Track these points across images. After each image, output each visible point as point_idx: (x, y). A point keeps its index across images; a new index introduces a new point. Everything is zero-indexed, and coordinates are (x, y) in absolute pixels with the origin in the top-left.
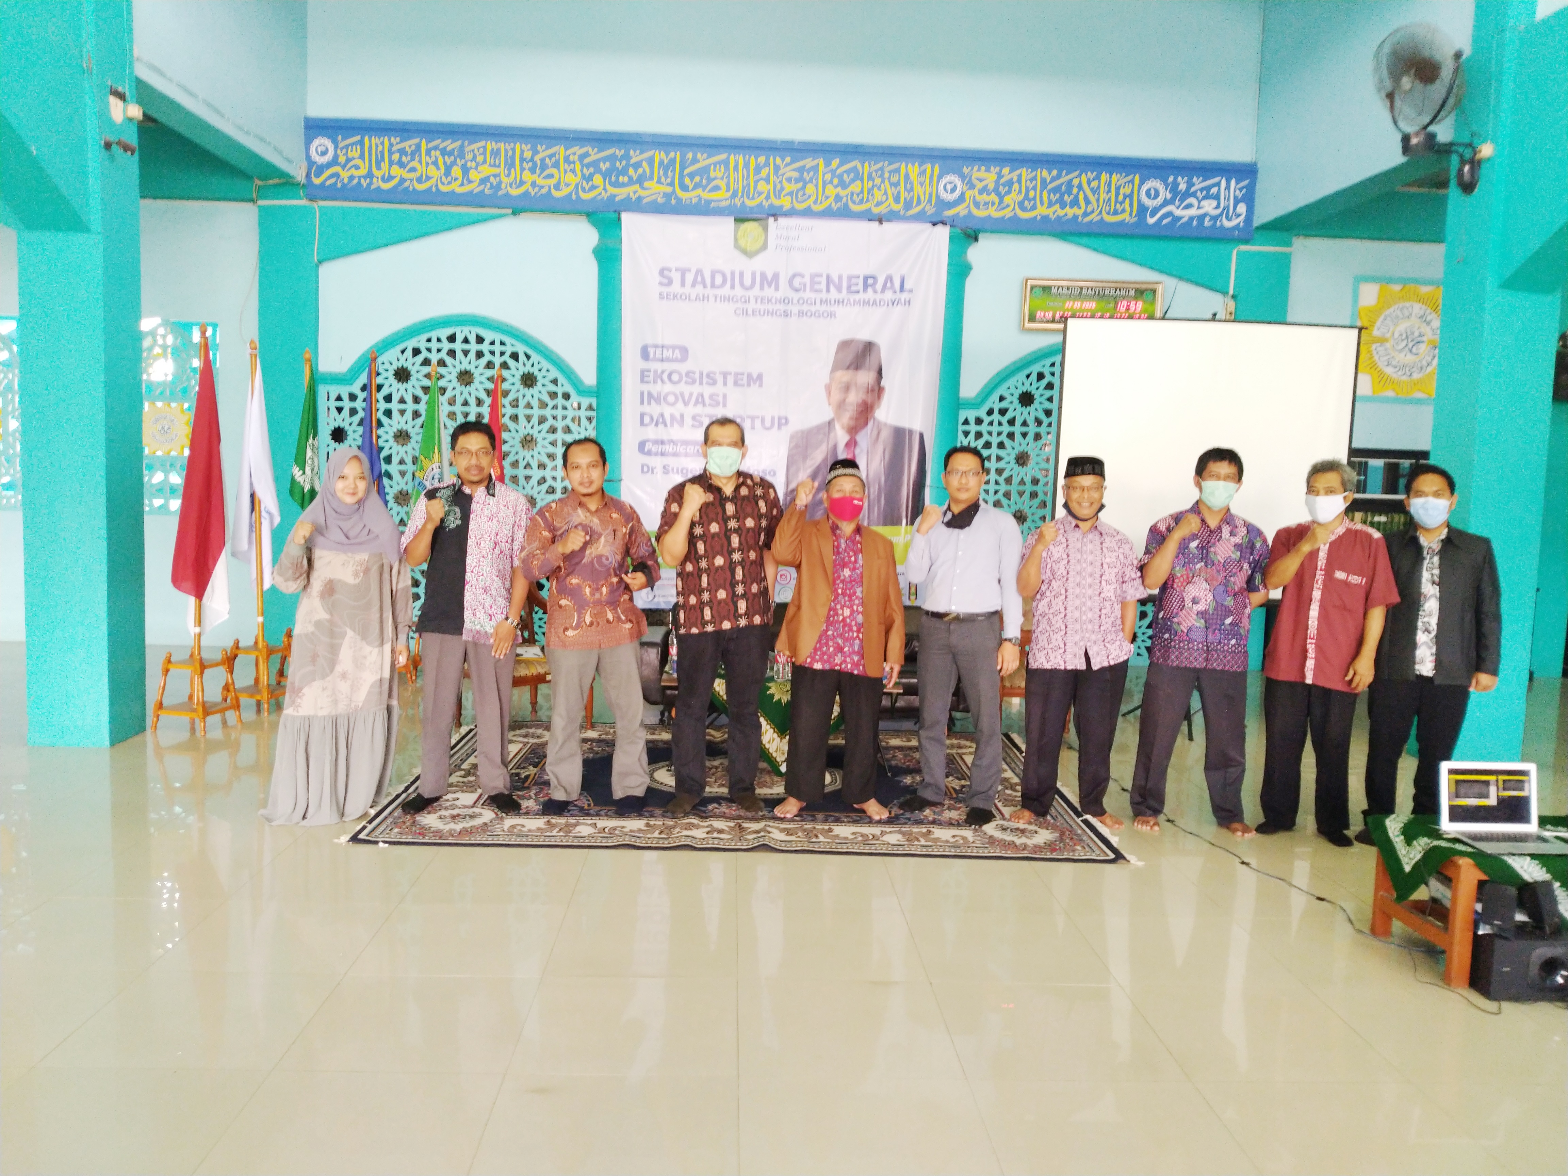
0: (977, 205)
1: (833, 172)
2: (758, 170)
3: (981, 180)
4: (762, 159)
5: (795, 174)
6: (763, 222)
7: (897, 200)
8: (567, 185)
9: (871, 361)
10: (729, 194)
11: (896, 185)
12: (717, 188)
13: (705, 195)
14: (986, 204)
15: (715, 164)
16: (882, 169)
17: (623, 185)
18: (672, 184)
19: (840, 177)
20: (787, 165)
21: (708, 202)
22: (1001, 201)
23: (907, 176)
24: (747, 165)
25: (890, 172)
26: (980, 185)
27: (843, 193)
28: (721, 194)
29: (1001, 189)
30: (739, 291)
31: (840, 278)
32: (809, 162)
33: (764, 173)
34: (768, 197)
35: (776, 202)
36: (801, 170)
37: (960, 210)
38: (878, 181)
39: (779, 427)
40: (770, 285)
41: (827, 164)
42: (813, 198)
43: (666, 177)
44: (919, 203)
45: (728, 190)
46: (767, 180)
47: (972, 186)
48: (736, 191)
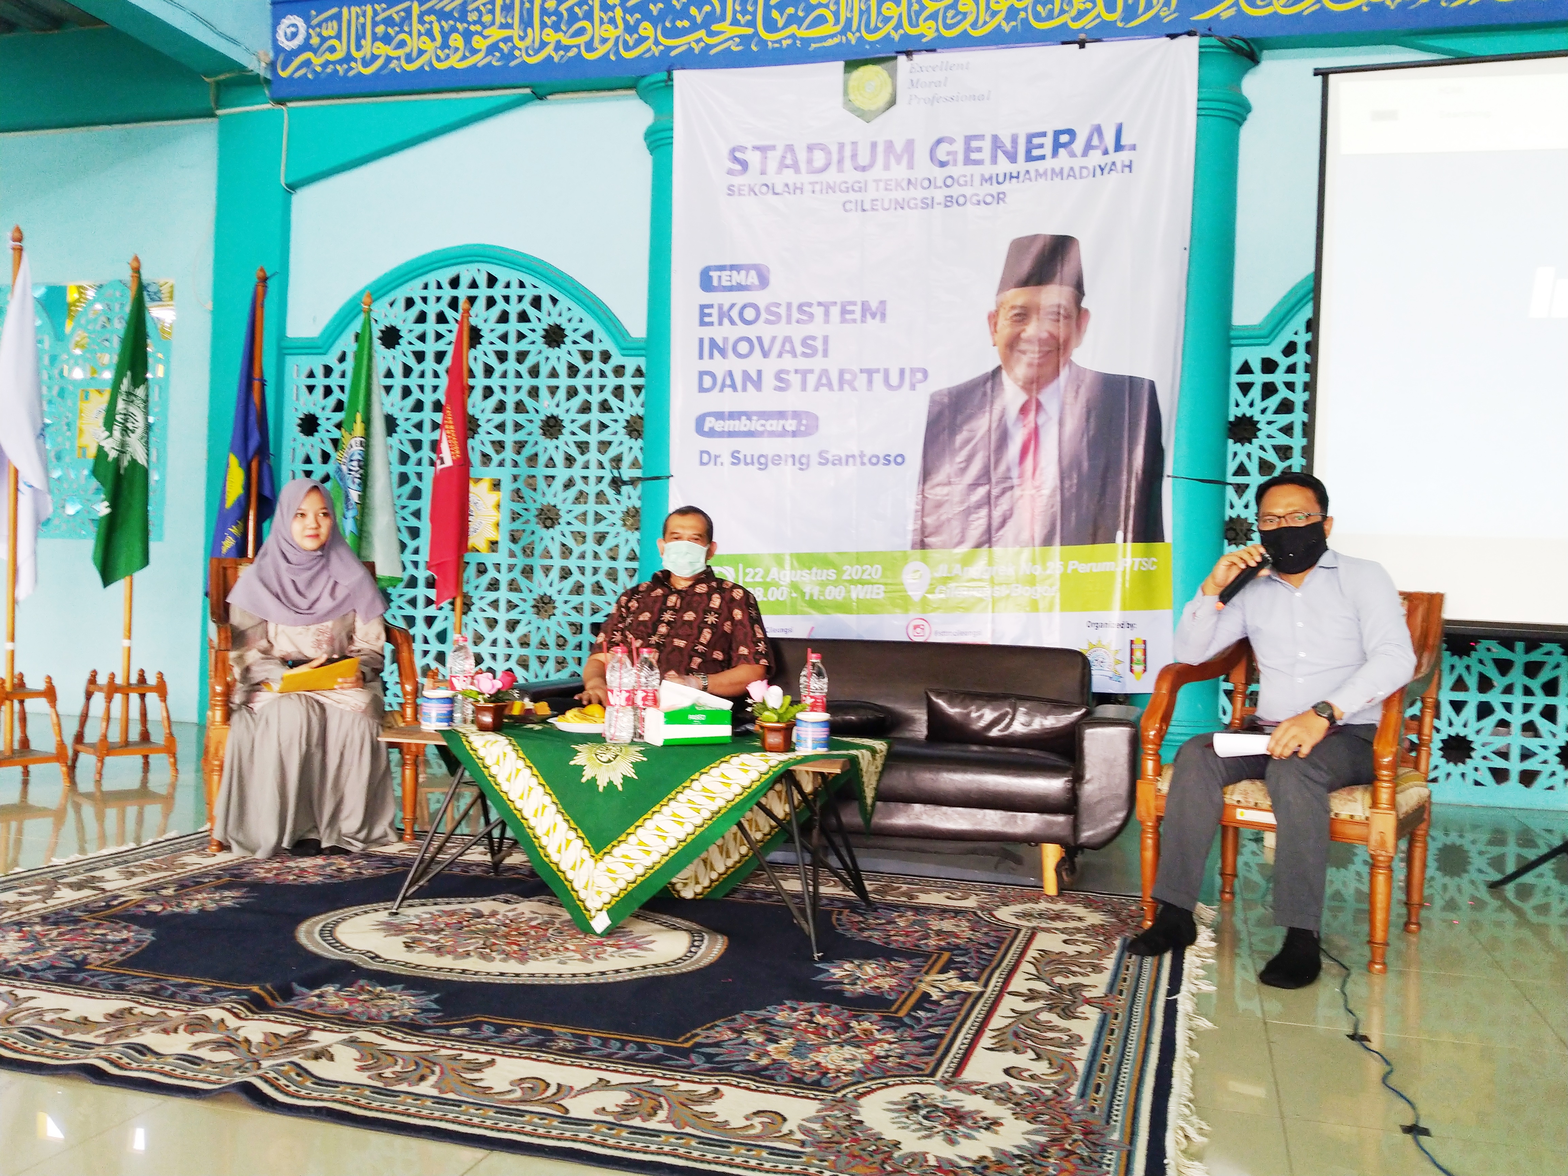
6: (890, 64)
7: (1111, 6)
8: (604, 41)
9: (1067, 270)
10: (838, 28)
12: (821, 20)
13: (803, 33)
17: (684, 32)
18: (752, 24)
21: (807, 41)
28: (826, 30)
30: (851, 175)
31: (1014, 140)
34: (899, 26)
35: (912, 31)
37: (1222, 11)
39: (913, 387)
40: (898, 162)
42: (970, 19)
43: (744, 12)
44: (1148, 7)
45: (837, 22)
48: (849, 21)
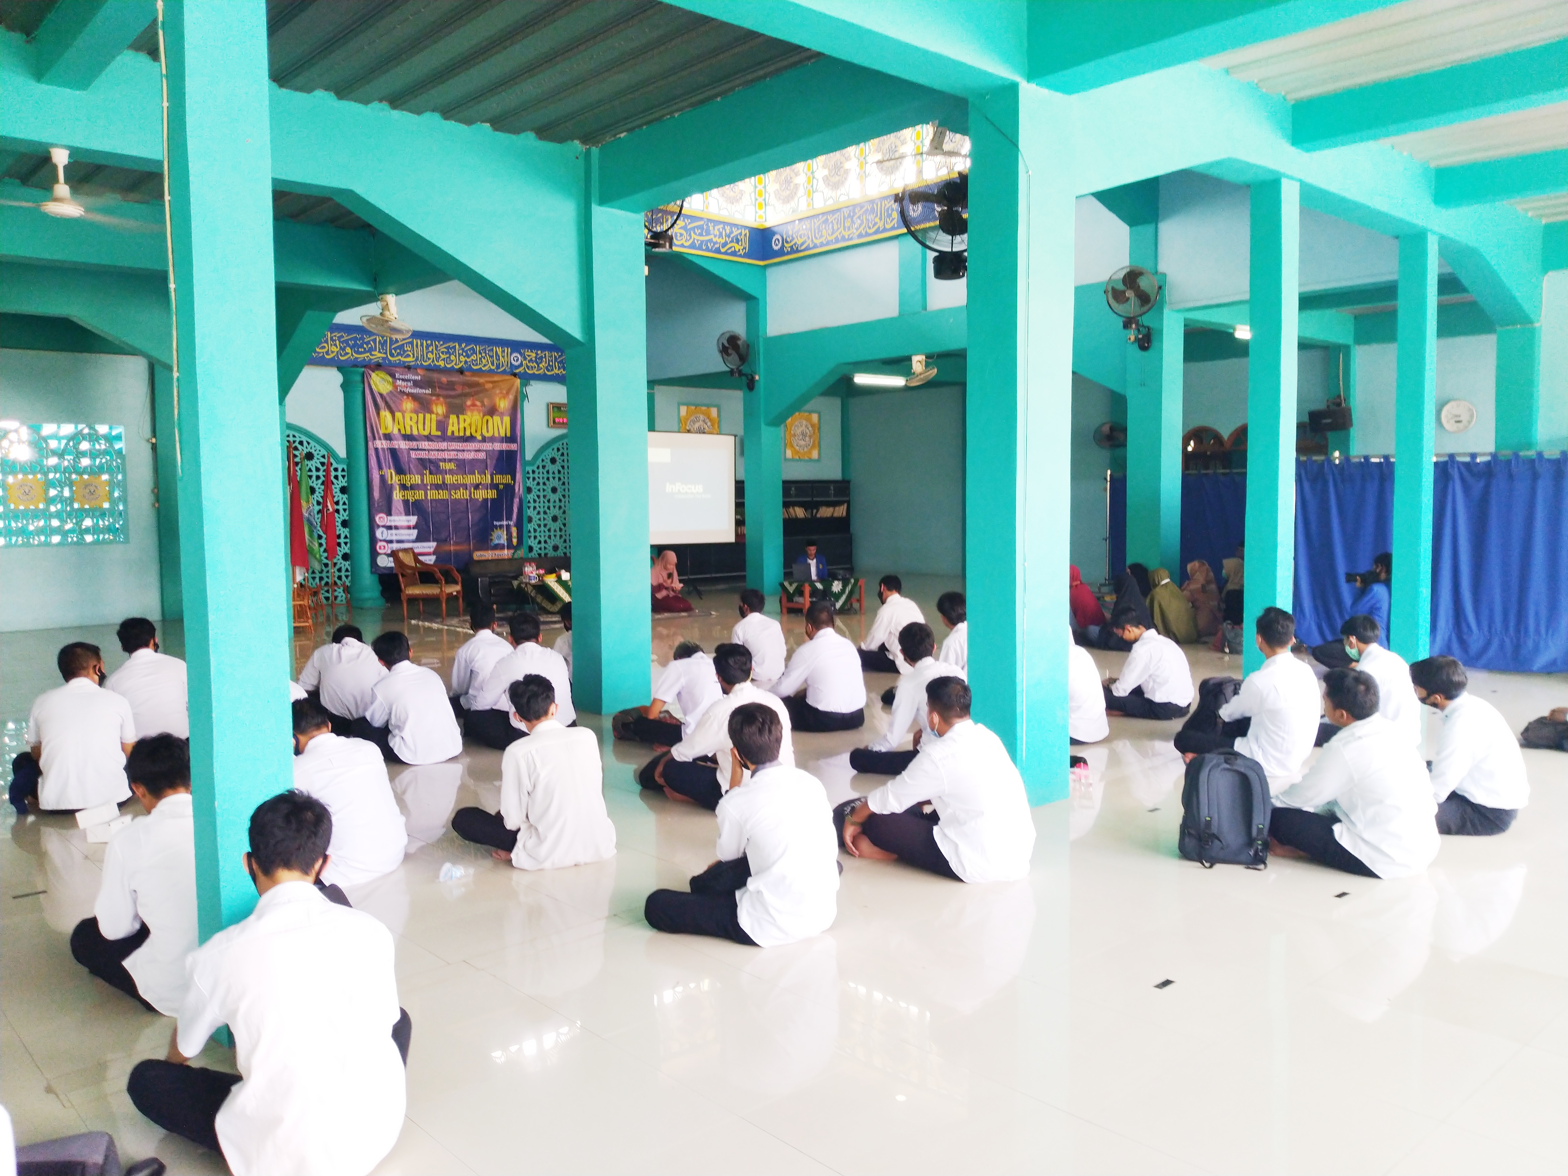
0: (527, 366)
1: (463, 349)
2: (427, 348)
3: (529, 356)
4: (429, 342)
5: (446, 350)
7: (493, 364)
8: (333, 352)
10: (414, 359)
11: (492, 357)
12: (408, 356)
13: (403, 359)
14: (532, 367)
15: (406, 343)
16: (485, 349)
17: (361, 353)
18: (386, 353)
19: (466, 352)
20: (441, 345)
21: (404, 362)
22: (538, 366)
23: (496, 352)
24: (422, 345)
25: (489, 351)
26: (529, 358)
27: (468, 360)
28: (410, 359)
29: (539, 360)
32: (451, 344)
33: (430, 349)
34: (433, 361)
35: (437, 364)
36: (447, 348)
37: (521, 370)
38: (483, 355)
41: (460, 345)
42: (454, 362)
43: (383, 349)
44: (503, 366)
45: (414, 357)
46: (432, 352)
47: (525, 359)
48: (417, 357)
